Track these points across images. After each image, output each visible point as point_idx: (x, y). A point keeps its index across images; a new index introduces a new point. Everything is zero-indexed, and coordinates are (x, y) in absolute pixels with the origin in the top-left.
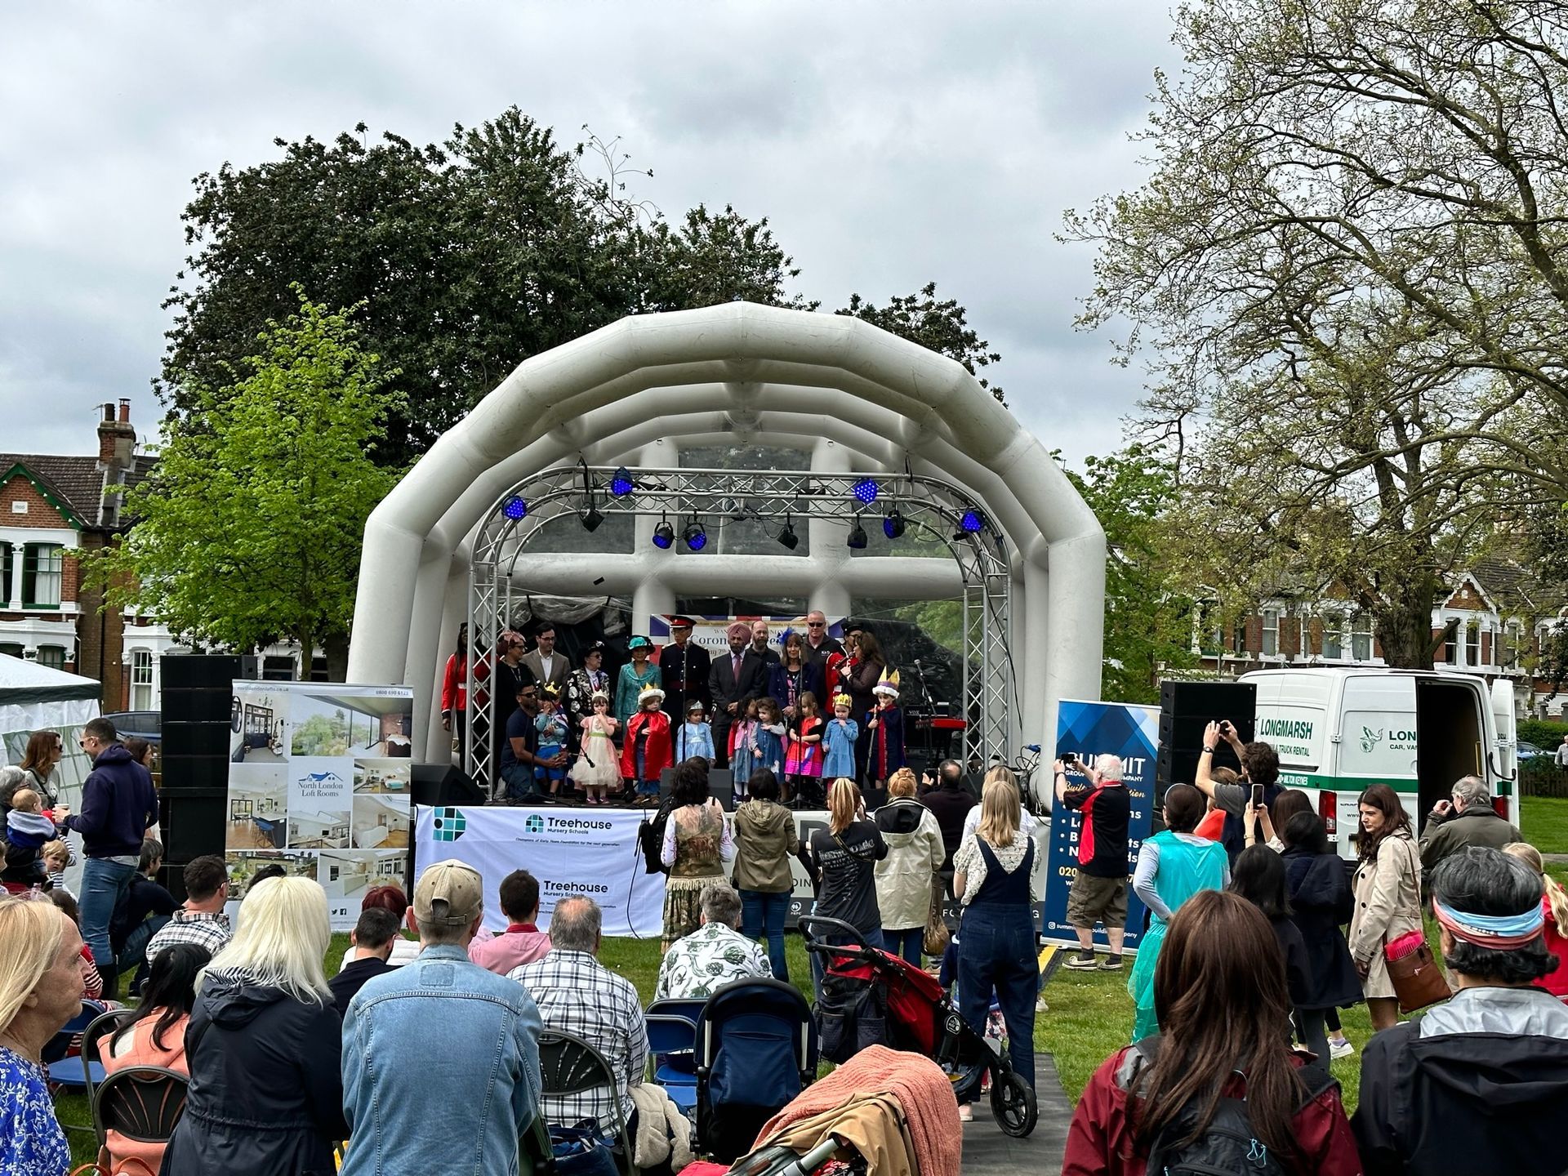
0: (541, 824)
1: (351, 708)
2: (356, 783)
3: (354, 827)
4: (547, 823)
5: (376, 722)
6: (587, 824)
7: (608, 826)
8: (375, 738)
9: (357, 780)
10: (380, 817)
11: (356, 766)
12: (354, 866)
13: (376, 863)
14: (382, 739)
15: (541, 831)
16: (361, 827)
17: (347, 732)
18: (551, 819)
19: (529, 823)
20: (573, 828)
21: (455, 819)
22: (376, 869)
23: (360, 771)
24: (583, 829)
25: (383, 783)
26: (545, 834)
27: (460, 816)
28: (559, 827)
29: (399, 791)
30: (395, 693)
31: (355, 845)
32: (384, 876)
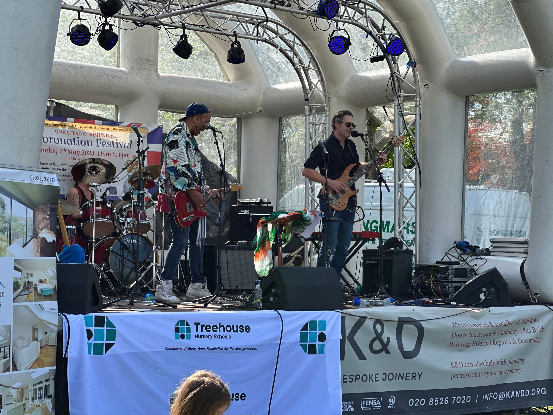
0: (188, 330)
1: (11, 196)
2: (15, 289)
3: (14, 346)
4: (193, 328)
5: (31, 212)
6: (229, 328)
7: (248, 329)
8: (30, 234)
9: (16, 286)
10: (35, 330)
11: (16, 268)
12: (14, 392)
13: (31, 387)
14: (35, 236)
15: (189, 337)
16: (19, 343)
17: (7, 225)
18: (197, 324)
19: (177, 330)
20: (217, 333)
21: (105, 328)
22: (31, 395)
23: (18, 274)
24: (226, 333)
25: (36, 289)
26: (193, 342)
27: (110, 324)
28: (205, 333)
29: (47, 297)
30: (43, 179)
31: (15, 369)
32: (37, 402)
